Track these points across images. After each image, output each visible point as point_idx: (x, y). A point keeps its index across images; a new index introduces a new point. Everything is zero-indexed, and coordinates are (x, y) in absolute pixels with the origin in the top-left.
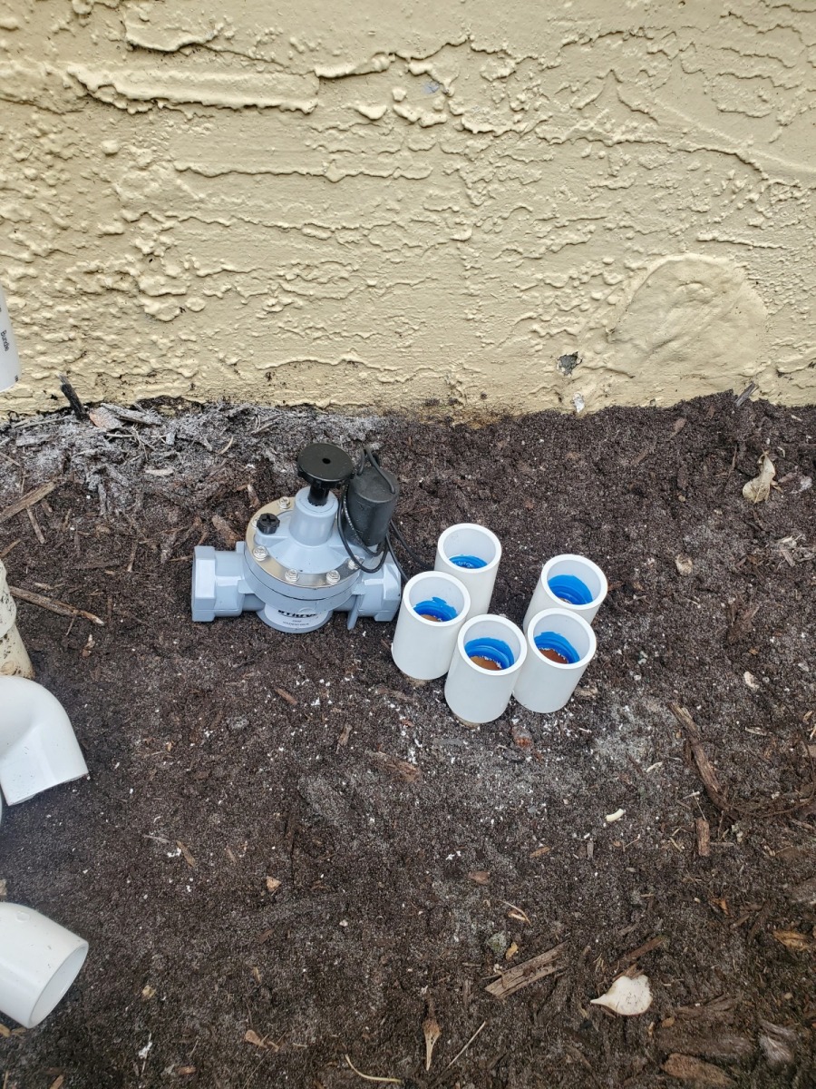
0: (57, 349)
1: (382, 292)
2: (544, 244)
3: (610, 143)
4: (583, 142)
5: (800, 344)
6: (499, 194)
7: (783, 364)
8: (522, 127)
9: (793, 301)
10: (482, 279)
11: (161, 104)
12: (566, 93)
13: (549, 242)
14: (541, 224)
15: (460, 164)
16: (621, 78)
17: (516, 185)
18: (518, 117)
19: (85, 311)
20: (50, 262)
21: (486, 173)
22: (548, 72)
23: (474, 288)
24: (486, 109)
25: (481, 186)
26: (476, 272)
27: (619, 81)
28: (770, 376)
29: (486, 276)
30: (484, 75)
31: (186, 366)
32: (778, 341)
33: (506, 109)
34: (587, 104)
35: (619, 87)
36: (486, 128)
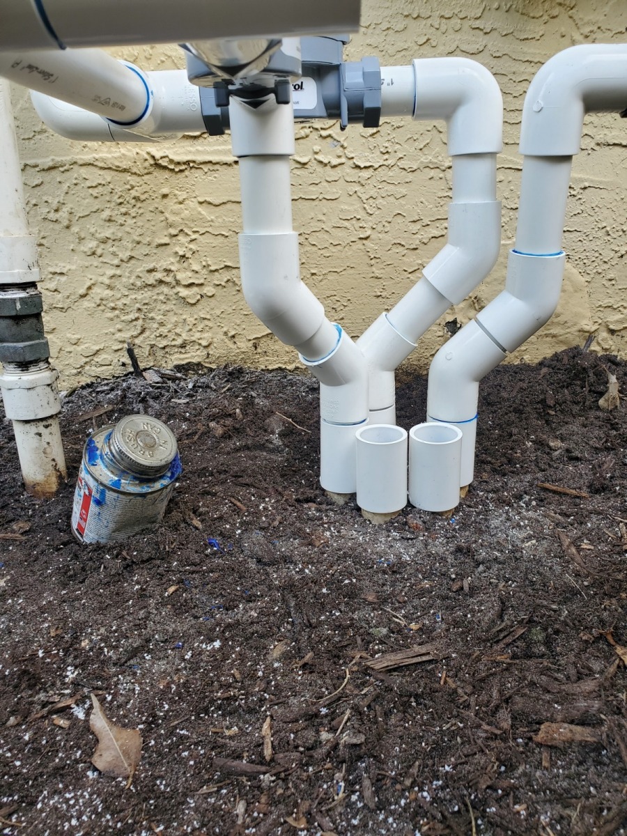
0: (128, 327)
1: (320, 278)
2: (417, 238)
3: (443, 168)
4: (427, 169)
5: (618, 305)
6: (383, 206)
7: (612, 323)
8: (388, 162)
9: (600, 271)
10: (382, 266)
11: (191, 165)
12: (411, 141)
13: (420, 237)
14: (413, 224)
15: (357, 188)
16: (441, 130)
17: (392, 199)
18: (386, 156)
19: (145, 298)
20: (129, 265)
21: (373, 193)
22: (398, 130)
23: (378, 273)
24: (366, 154)
25: (371, 201)
26: (378, 260)
27: (440, 132)
28: (604, 334)
29: (385, 264)
30: (363, 134)
31: (204, 338)
32: (600, 303)
33: (379, 153)
34: (425, 146)
35: (441, 135)
36: (368, 164)
